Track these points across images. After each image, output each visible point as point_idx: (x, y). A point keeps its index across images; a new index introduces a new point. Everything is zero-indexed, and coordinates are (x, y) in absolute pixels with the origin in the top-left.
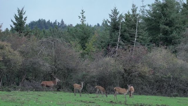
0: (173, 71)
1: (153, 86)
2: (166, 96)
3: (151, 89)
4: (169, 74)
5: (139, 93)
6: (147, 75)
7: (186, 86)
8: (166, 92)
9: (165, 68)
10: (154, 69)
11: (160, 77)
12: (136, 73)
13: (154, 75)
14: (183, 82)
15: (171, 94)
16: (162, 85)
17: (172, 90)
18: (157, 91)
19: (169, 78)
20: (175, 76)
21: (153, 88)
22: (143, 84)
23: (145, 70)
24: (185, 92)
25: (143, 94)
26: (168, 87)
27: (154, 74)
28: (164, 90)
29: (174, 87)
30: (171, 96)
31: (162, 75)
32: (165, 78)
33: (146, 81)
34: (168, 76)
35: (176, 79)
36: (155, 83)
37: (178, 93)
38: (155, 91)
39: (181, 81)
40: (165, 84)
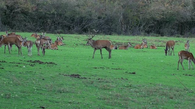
0: (57, 8)
1: (36, 23)
2: (50, 33)
3: (34, 26)
4: (53, 11)
5: (22, 30)
6: (30, 11)
7: (71, 23)
8: (50, 29)
9: (49, 4)
10: (38, 5)
11: (44, 13)
12: (19, 9)
13: (37, 12)
14: (68, 18)
15: (56, 31)
16: (45, 22)
17: (56, 27)
18: (40, 27)
19: (53, 14)
20: (59, 12)
21: (36, 25)
22: (25, 21)
23: (27, 7)
24: (69, 28)
25: (26, 31)
26: (52, 24)
27: (37, 10)
28: (48, 27)
29: (59, 24)
30: (55, 33)
31: (45, 11)
32: (49, 14)
33: (29, 17)
34: (52, 12)
35: (61, 15)
36: (39, 19)
37: (62, 30)
38: (38, 28)
39: (66, 17)
40: (49, 20)
